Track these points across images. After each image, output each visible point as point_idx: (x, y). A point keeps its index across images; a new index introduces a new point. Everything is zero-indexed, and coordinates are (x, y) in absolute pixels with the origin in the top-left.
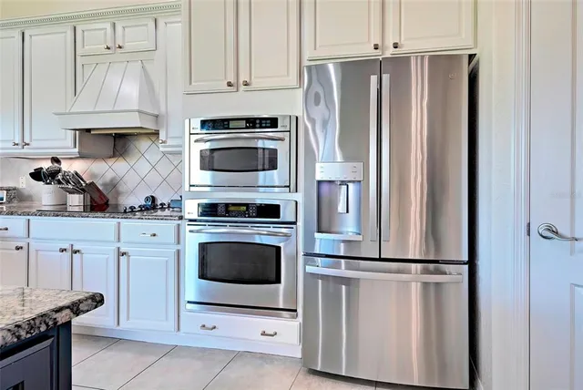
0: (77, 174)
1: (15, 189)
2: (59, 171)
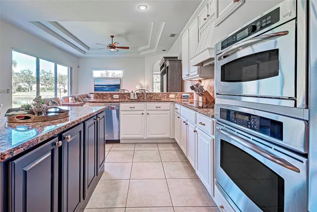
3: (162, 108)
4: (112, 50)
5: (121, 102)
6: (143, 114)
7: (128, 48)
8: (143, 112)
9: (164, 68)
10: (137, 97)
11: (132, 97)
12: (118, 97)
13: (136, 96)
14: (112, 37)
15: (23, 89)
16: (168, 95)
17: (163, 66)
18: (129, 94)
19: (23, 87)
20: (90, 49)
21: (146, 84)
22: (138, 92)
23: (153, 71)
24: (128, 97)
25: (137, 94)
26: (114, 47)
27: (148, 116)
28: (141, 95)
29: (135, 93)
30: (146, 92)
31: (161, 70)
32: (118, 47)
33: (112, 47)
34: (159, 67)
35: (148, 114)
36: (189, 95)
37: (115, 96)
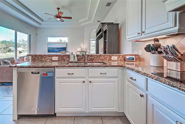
0: (174, 47)
1: (138, 55)
2: (159, 46)
3: (107, 75)
4: (59, 19)
5: (57, 67)
6: (84, 82)
7: (71, 18)
8: (84, 80)
9: (101, 32)
10: (78, 59)
11: (72, 60)
12: (57, 59)
13: (76, 58)
14: (58, 9)
15: (12, 51)
16: (111, 57)
17: (100, 31)
18: (69, 56)
19: (12, 49)
20: (43, 21)
21: (85, 47)
22: (78, 53)
23: (90, 38)
24: (68, 59)
25: (77, 56)
26: (60, 17)
27: (90, 84)
28: (81, 57)
29: (75, 55)
30: (87, 53)
31: (97, 36)
32: (63, 17)
33: (58, 17)
34: (96, 34)
35: (90, 82)
36: (134, 57)
37: (54, 58)
